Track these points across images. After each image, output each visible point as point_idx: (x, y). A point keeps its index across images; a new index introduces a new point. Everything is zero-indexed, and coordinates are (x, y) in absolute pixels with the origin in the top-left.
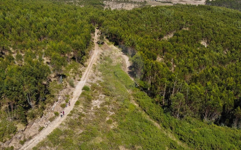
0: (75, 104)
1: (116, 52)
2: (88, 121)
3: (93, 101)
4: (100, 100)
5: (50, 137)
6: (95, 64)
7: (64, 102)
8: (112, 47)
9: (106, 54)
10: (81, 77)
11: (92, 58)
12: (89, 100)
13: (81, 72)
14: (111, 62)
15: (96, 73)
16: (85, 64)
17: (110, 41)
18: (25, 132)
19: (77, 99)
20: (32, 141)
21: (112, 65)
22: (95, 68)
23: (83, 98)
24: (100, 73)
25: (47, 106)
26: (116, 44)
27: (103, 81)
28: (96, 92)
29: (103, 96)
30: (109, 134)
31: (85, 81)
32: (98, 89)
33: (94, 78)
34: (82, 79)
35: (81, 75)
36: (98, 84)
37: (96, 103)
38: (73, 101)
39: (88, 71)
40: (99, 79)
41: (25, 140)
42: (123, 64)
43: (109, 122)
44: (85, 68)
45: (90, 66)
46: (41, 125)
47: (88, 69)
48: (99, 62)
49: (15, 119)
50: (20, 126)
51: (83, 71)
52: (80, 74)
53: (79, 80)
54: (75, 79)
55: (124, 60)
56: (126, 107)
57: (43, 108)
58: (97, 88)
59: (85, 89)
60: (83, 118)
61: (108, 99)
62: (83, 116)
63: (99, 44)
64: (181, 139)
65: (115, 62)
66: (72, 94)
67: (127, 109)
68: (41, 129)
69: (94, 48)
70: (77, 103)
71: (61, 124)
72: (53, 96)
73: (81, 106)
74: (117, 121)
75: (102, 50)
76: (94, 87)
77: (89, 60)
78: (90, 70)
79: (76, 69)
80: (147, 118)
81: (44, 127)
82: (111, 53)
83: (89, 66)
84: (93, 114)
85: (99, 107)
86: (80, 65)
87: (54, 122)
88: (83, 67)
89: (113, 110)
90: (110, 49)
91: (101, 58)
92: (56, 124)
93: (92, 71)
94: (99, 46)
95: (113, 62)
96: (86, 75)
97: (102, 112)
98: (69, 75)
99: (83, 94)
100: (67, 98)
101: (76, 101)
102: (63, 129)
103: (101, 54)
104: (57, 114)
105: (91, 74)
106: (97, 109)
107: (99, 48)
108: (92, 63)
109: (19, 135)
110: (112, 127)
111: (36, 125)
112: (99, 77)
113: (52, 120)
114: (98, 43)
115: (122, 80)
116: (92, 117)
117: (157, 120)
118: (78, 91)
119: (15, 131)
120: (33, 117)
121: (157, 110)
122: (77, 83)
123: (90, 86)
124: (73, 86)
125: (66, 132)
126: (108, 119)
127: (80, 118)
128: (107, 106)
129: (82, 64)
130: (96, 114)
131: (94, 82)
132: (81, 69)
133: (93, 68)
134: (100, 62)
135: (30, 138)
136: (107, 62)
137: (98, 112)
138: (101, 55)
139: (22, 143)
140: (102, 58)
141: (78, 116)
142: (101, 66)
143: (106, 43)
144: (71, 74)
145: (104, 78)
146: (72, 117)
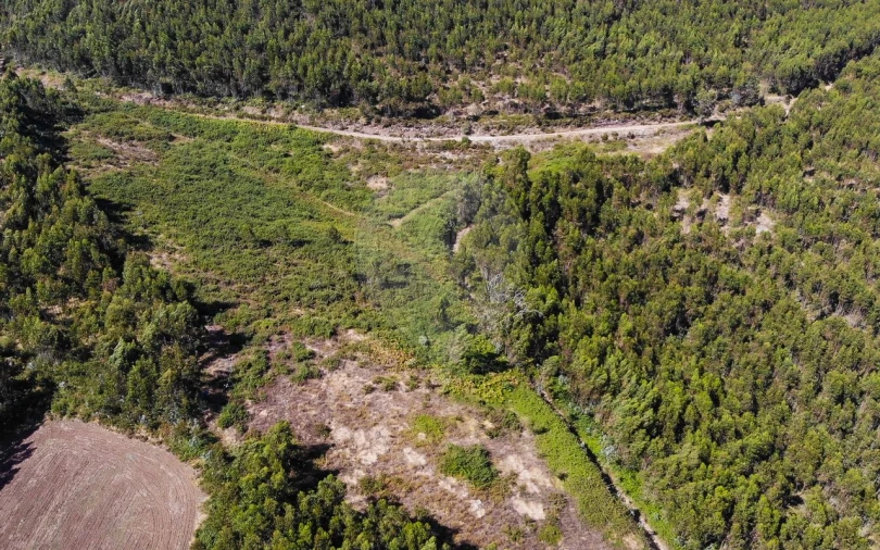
3: (448, 152)
5: (371, 140)
10: (505, 135)
12: (446, 149)
13: (519, 132)
16: (554, 128)
18: (363, 127)
25: (400, 124)
35: (512, 134)
44: (539, 132)
49: (364, 114)
50: (363, 120)
53: (493, 135)
57: (395, 123)
62: (413, 150)
68: (376, 134)
71: (390, 141)
81: (380, 134)
86: (537, 125)
87: (389, 137)
88: (537, 130)
91: (605, 138)
92: (387, 139)
102: (385, 144)
109: (357, 125)
111: (376, 129)
119: (357, 120)
120: (378, 121)
122: (481, 135)
125: (382, 146)
127: (408, 149)
129: (544, 125)
132: (525, 129)
135: (363, 133)
139: (355, 131)
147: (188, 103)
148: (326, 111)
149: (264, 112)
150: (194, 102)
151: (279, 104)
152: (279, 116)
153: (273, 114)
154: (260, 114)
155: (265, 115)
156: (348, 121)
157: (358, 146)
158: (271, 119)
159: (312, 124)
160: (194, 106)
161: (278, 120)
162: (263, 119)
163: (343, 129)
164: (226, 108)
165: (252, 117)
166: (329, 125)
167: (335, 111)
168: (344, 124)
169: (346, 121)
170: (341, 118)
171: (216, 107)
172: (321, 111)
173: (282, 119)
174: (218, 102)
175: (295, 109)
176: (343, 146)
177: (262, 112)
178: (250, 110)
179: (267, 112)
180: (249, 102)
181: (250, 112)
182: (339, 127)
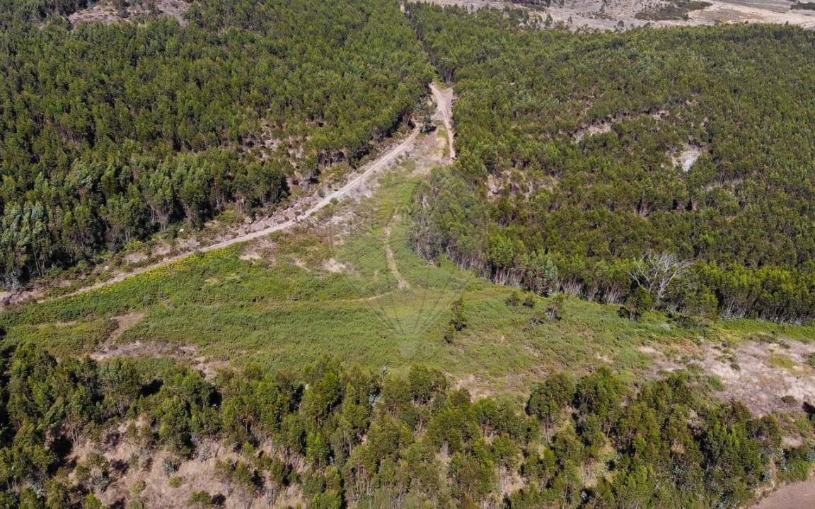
0: (311, 214)
2: (314, 233)
3: (333, 216)
4: (344, 217)
5: (271, 235)
6: (380, 170)
7: (300, 210)
9: (414, 156)
10: (342, 187)
11: (381, 160)
12: (330, 214)
13: (347, 179)
14: (411, 170)
15: (369, 185)
16: (362, 168)
18: (251, 225)
19: (316, 210)
21: (408, 176)
22: (373, 176)
23: (323, 210)
24: (377, 185)
25: (278, 208)
27: (370, 197)
28: (346, 209)
29: (352, 214)
31: (342, 193)
32: (353, 205)
33: (359, 191)
34: (342, 189)
35: (345, 183)
36: (358, 200)
37: (337, 219)
38: (311, 211)
39: (359, 180)
40: (368, 193)
41: (250, 232)
44: (357, 174)
45: (369, 172)
46: (268, 224)
47: (362, 177)
48: (388, 168)
49: (245, 212)
50: (248, 219)
51: (352, 178)
53: (337, 190)
54: (330, 187)
57: (275, 210)
58: (351, 204)
59: (334, 201)
60: (311, 229)
62: (313, 226)
63: (422, 132)
65: (419, 171)
66: (315, 204)
68: (267, 227)
69: (403, 141)
70: (313, 214)
71: (286, 228)
72: (290, 201)
73: (315, 217)
75: (413, 145)
76: (348, 202)
77: (373, 162)
78: (362, 179)
79: (340, 174)
81: (269, 227)
82: (427, 154)
83: (366, 172)
84: (325, 228)
85: (336, 223)
86: (350, 169)
87: (281, 225)
88: (354, 173)
89: (351, 230)
91: (397, 162)
92: (281, 227)
93: (365, 180)
94: (417, 137)
95: (413, 172)
96: (352, 185)
97: (336, 228)
98: (323, 182)
99: (327, 206)
100: (307, 207)
101: (314, 211)
102: (286, 232)
103: (404, 154)
104: (287, 219)
105: (359, 185)
106: (333, 225)
107: (412, 141)
108: (374, 168)
109: (245, 226)
111: (263, 222)
112: (371, 191)
113: (279, 223)
116: (322, 230)
118: (324, 202)
119: (243, 221)
120: (262, 215)
121: (403, 242)
122: (330, 193)
123: (343, 199)
124: (322, 195)
125: (287, 235)
126: (337, 236)
127: (308, 228)
128: (347, 225)
129: (356, 168)
130: (328, 228)
131: (355, 196)
132: (348, 176)
133: (370, 176)
135: (255, 231)
137: (331, 227)
139: (247, 233)
141: (307, 226)
143: (438, 131)
146: (300, 225)
147: (59, 281)
148: (208, 224)
149: (150, 254)
150: (67, 278)
151: (159, 237)
152: (168, 251)
153: (161, 251)
154: (146, 257)
155: (154, 255)
156: (234, 225)
157: (268, 244)
158: (161, 257)
159: (203, 244)
160: (68, 283)
161: (169, 255)
162: (154, 261)
163: (235, 236)
164: (107, 268)
165: (141, 265)
166: (219, 238)
167: (215, 221)
168: (232, 230)
169: (232, 227)
170: (225, 226)
171: (95, 271)
172: (202, 227)
173: (173, 253)
174: (93, 264)
175: (175, 236)
176: (256, 251)
177: (147, 254)
178: (134, 258)
179: (153, 252)
180: (125, 250)
181: (136, 261)
182: (230, 236)
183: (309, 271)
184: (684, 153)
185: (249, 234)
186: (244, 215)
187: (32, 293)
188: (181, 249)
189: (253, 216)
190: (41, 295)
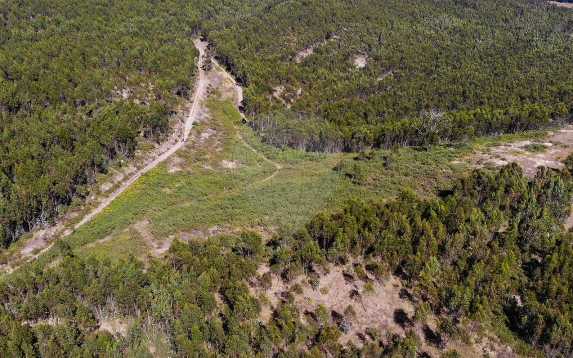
0: (189, 135)
1: (226, 82)
2: (200, 146)
3: (202, 134)
4: (208, 133)
5: (175, 153)
6: (202, 99)
7: (179, 134)
8: (222, 75)
9: (214, 86)
10: (189, 114)
11: (198, 92)
12: (199, 133)
13: (188, 109)
14: (220, 96)
15: (203, 110)
16: (191, 99)
17: (220, 63)
18: (160, 149)
19: (189, 132)
20: (164, 155)
21: (221, 100)
22: (201, 104)
23: (194, 131)
24: (207, 109)
26: (228, 69)
27: (210, 117)
28: (204, 127)
29: (211, 130)
30: (216, 153)
31: (193, 117)
32: (207, 125)
33: (201, 115)
34: (190, 115)
35: (189, 111)
36: (206, 120)
37: (205, 135)
38: (186, 133)
39: (195, 107)
40: (207, 115)
41: (161, 154)
42: (233, 99)
43: (216, 147)
44: (191, 104)
45: (197, 101)
46: (168, 147)
47: (195, 105)
48: (205, 97)
49: (153, 141)
50: (156, 145)
51: (190, 108)
52: (187, 110)
53: (188, 117)
54: (184, 115)
55: (236, 92)
56: (231, 139)
57: (168, 136)
58: (205, 124)
59: (194, 124)
60: (196, 144)
61: (215, 132)
62: (196, 143)
63: (205, 70)
64: (268, 158)
65: (225, 96)
66: (184, 128)
67: (231, 140)
68: (168, 149)
69: (199, 78)
70: (190, 134)
71: (181, 147)
72: (172, 128)
73: (193, 136)
74: (222, 147)
75: (208, 79)
76: (202, 123)
77: (194, 94)
78: (196, 106)
79: (183, 105)
80: (247, 146)
81: (170, 148)
82: (221, 84)
83: (195, 101)
84: (203, 142)
85: (207, 138)
86: (186, 101)
87: (176, 145)
88: (189, 103)
89: (219, 140)
90: (220, 78)
91: (208, 92)
92: (177, 147)
93: (199, 107)
94: (206, 74)
95: (222, 97)
96: (193, 111)
97: (210, 141)
98: (178, 112)
99: (193, 128)
100: (181, 131)
101: (188, 133)
102: (183, 149)
103: (208, 86)
104: (176, 141)
105: (198, 110)
106: (206, 139)
107: (205, 77)
108: (198, 98)
109: (157, 150)
110: (218, 150)
111: (164, 146)
112: (207, 113)
113: (174, 144)
114: (204, 68)
115: (230, 117)
116: (203, 144)
117: (255, 147)
118: (188, 125)
119: (154, 148)
120: (163, 141)
121: (256, 141)
122: (186, 120)
123: (198, 122)
124: (183, 122)
125: (185, 151)
126: (214, 145)
127: (193, 144)
128: (214, 137)
129: (188, 99)
130: (205, 142)
131: (202, 118)
132: (187, 106)
133: (199, 103)
134: (207, 97)
135: (163, 153)
136: (215, 96)
137: (206, 140)
138: (208, 88)
139: (159, 155)
140: (210, 91)
141: (192, 143)
142: (208, 101)
143: (214, 68)
144: (180, 111)
145: (212, 115)
146: (188, 143)
147: (70, 214)
148: (135, 154)
150: (73, 211)
151: (111, 168)
152: (122, 177)
153: (119, 179)
154: (111, 185)
155: (116, 182)
156: (150, 151)
157: (178, 160)
158: (120, 183)
159: (139, 168)
160: (76, 214)
161: (124, 180)
162: (117, 186)
163: (154, 159)
164: (93, 198)
165: (112, 191)
166: (146, 162)
167: (138, 151)
168: (150, 155)
169: (150, 153)
170: (145, 153)
171: (87, 202)
172: (133, 157)
173: (126, 179)
174: (83, 197)
175: (120, 166)
176: (174, 165)
177: (111, 183)
178: (105, 187)
179: (114, 180)
180: (97, 182)
181: (107, 188)
182: (151, 159)
183: (217, 171)
184: (356, 60)
185: (161, 156)
186: (153, 143)
187: (57, 228)
188: (129, 175)
189: (158, 143)
190: (63, 227)
